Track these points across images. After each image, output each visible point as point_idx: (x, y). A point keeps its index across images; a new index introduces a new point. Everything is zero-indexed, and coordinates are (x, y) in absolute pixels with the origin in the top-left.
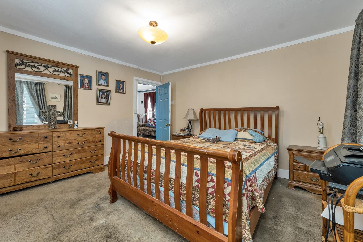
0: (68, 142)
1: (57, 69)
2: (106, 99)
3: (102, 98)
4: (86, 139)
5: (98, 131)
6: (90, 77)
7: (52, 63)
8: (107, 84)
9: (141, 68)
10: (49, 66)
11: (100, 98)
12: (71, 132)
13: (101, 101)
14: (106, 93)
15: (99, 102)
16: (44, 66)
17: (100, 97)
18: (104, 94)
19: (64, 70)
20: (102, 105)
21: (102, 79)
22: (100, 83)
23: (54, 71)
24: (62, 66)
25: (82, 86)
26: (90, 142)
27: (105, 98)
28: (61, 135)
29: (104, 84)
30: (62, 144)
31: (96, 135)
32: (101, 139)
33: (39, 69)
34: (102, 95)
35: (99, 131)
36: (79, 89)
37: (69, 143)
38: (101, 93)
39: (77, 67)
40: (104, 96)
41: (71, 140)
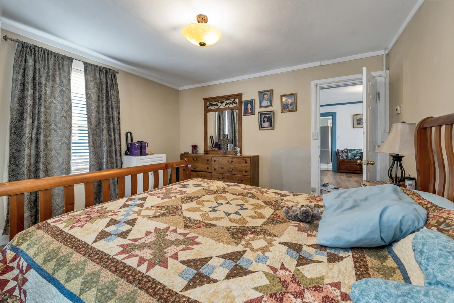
0: (221, 166)
1: (227, 101)
2: (269, 122)
3: (264, 122)
4: (234, 167)
5: (244, 159)
6: (252, 101)
7: (224, 98)
8: (270, 104)
9: (324, 63)
10: (223, 101)
11: (262, 123)
12: (223, 158)
13: (263, 126)
14: (268, 116)
15: (261, 127)
16: (220, 103)
17: (262, 121)
18: (266, 117)
19: (232, 101)
20: (265, 130)
21: (265, 100)
22: (263, 105)
23: (226, 105)
24: (230, 98)
25: (246, 113)
26: (237, 171)
27: (267, 122)
28: (217, 160)
29: (267, 105)
30: (217, 167)
31: (243, 164)
32: (248, 169)
33: (217, 105)
34: (264, 118)
35: (246, 160)
36: (244, 116)
37: (222, 168)
38: (263, 116)
39: (241, 95)
40: (267, 119)
41: (223, 165)
